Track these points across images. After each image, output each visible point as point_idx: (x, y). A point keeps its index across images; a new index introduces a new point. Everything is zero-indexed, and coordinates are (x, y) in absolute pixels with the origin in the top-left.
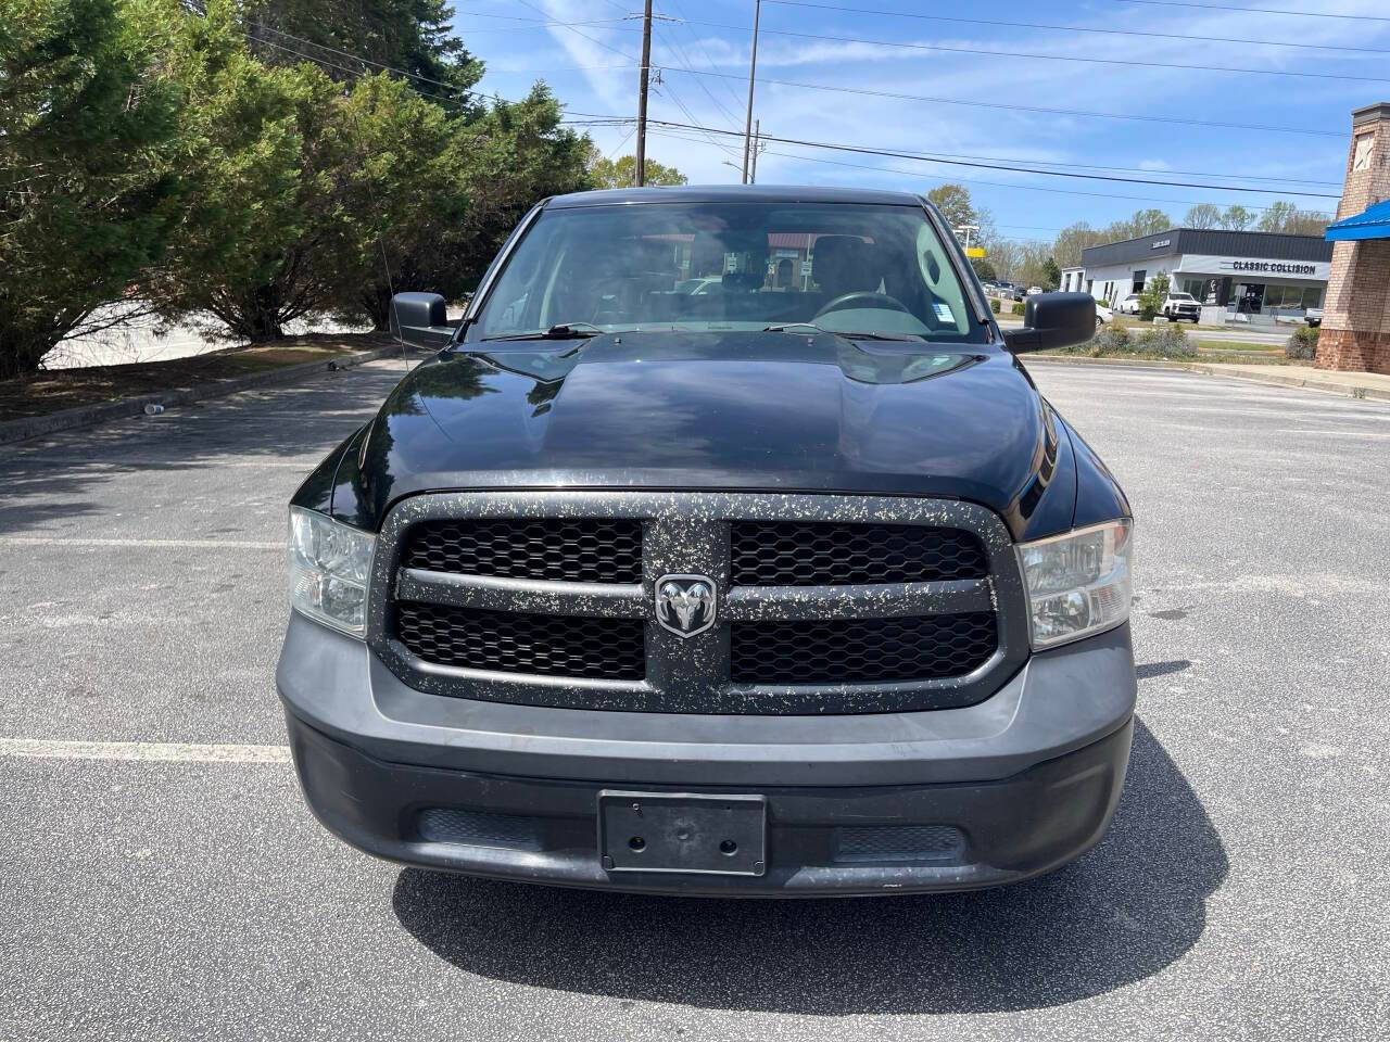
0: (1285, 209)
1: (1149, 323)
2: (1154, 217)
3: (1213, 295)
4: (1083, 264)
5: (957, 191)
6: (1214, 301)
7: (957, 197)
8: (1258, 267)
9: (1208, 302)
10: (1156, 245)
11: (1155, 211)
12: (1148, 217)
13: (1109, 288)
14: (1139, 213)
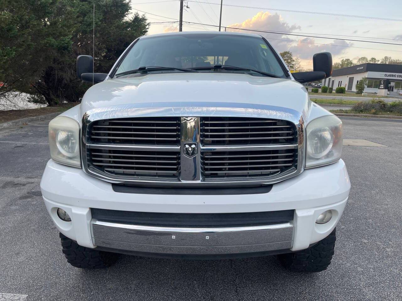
0: (388, 58)
1: (360, 95)
2: (348, 61)
3: (383, 85)
5: (288, 53)
6: (383, 87)
7: (288, 55)
8: (393, 76)
9: (380, 87)
10: (358, 69)
11: (348, 59)
12: (346, 61)
13: (340, 83)
14: (343, 60)
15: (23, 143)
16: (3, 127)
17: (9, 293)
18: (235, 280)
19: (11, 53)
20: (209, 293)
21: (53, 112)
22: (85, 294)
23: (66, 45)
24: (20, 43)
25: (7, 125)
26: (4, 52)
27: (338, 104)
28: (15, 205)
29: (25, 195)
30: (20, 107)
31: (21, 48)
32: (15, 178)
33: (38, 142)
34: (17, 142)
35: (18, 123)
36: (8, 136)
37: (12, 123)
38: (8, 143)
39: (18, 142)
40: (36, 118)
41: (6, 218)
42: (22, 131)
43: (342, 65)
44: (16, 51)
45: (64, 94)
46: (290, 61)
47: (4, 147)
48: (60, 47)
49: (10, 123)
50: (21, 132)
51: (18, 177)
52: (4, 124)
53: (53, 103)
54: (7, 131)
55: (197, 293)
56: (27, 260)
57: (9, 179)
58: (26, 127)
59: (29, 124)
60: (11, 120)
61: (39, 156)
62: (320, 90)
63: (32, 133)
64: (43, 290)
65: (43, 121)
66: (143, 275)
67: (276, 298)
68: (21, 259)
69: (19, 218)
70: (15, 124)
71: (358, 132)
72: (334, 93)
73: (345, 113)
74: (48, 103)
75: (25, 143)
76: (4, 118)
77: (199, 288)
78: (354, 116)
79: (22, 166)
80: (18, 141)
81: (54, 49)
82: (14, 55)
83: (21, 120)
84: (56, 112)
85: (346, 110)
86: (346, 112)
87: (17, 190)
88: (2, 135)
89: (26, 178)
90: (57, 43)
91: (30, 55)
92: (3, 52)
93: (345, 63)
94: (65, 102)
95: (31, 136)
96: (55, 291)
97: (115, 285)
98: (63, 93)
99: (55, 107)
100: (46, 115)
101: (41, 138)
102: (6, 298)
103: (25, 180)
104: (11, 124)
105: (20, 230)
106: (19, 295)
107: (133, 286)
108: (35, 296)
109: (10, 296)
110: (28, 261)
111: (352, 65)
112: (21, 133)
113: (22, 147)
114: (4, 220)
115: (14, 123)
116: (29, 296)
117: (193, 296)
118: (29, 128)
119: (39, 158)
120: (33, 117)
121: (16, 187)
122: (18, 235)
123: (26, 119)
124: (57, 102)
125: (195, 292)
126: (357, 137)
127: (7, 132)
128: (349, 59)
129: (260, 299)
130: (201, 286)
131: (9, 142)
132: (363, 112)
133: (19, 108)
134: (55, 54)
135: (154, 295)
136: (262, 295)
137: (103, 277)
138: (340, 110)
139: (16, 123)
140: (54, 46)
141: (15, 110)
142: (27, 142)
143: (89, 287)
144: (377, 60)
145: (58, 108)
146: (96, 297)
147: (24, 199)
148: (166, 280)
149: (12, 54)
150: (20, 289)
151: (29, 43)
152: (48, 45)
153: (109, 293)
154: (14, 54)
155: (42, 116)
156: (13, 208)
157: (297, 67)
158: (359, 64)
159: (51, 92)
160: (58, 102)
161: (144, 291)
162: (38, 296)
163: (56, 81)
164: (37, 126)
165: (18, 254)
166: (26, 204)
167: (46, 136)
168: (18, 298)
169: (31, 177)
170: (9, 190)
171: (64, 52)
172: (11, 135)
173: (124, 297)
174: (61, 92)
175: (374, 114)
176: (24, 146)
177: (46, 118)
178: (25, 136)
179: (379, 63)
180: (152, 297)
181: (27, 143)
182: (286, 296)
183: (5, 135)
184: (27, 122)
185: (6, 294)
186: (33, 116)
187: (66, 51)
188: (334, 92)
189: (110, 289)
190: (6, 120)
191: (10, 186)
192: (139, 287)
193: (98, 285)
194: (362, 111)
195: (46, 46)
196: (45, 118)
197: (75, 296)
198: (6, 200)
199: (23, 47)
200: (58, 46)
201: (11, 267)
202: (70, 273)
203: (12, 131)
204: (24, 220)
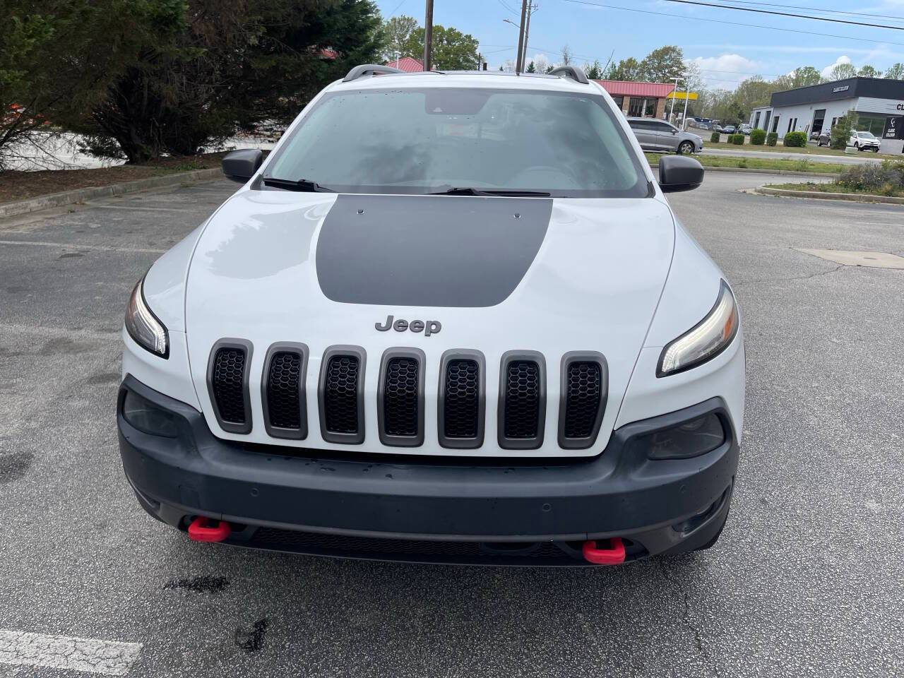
1: (841, 151)
2: (809, 72)
3: (893, 130)
4: (772, 105)
5: (674, 50)
6: (893, 135)
7: (673, 55)
9: (888, 135)
10: (836, 90)
11: (810, 68)
12: (805, 71)
13: (793, 123)
14: (799, 69)
15: (79, 247)
16: (28, 210)
17: (92, 637)
18: (686, 614)
19: (44, 29)
20: (626, 648)
21: (142, 178)
22: (297, 642)
23: (171, 12)
24: (64, 8)
25: (37, 205)
26: (27, 27)
27: (798, 170)
28: (80, 397)
29: (101, 373)
30: (65, 163)
31: (66, 18)
32: (71, 330)
33: (115, 246)
34: (65, 245)
35: (63, 200)
36: (42, 230)
37: (50, 200)
38: (45, 247)
39: (67, 245)
40: (104, 189)
41: (60, 430)
42: (73, 220)
43: (797, 81)
44: (55, 26)
45: (164, 134)
46: (675, 69)
47: (36, 255)
48: (157, 16)
49: (44, 200)
50: (72, 222)
51: (80, 329)
52: (30, 202)
53: (138, 156)
54: (39, 218)
55: (594, 647)
56: (128, 545)
57: (57, 332)
58: (82, 211)
59: (87, 203)
60: (46, 193)
61: (122, 280)
62: (747, 139)
63: (97, 223)
64: (183, 631)
65: (120, 197)
66: (438, 593)
67: (810, 668)
68: (113, 540)
69: (95, 430)
70: (55, 202)
71: (865, 236)
72: (780, 146)
73: (821, 191)
74: (126, 157)
75: (85, 247)
76: (29, 188)
77: (595, 634)
78: (842, 198)
79: (84, 301)
80: (67, 243)
81: (143, 22)
82: (51, 36)
83: (68, 194)
84: (149, 176)
85: (823, 185)
86: (823, 188)
87: (80, 359)
88: (28, 227)
89: (98, 330)
90: (152, 8)
91: (88, 38)
92: (25, 28)
93: (803, 77)
94: (165, 155)
95: (94, 231)
96: (214, 632)
97: (370, 618)
98: (161, 132)
99: (143, 165)
100: (124, 184)
101: (119, 236)
102: (87, 650)
103: (96, 336)
104: (46, 202)
105: (100, 463)
106: (118, 642)
107: (418, 623)
108: (162, 649)
109: (95, 648)
110: (132, 547)
111: (819, 83)
112: (73, 224)
113: (79, 255)
114: (55, 435)
115: (53, 199)
116: (146, 646)
117: (585, 657)
118: (89, 213)
119: (123, 284)
120: (97, 188)
121: (78, 352)
122: (97, 477)
123: (81, 191)
124: (147, 153)
125: (590, 647)
126: (869, 247)
127: (38, 221)
128: (813, 68)
129: (770, 670)
130: (601, 629)
131: (46, 244)
132: (863, 190)
133: (63, 166)
134: (147, 35)
135: (480, 649)
136: (771, 658)
137: (334, 595)
138: (809, 184)
139: (58, 200)
140: (143, 16)
141: (53, 171)
142: (88, 244)
143: (303, 623)
144: (877, 72)
145: (152, 167)
146: (328, 652)
147: (99, 382)
148: (502, 608)
149: (46, 32)
150: (120, 625)
151: (85, 7)
152: (129, 12)
153: (359, 642)
154: (51, 34)
155: (116, 186)
156: (77, 404)
157: (691, 85)
158: (835, 80)
159: (134, 130)
160: (150, 155)
161: (450, 638)
162: (172, 647)
163: (145, 103)
164: (108, 209)
165: (103, 526)
166: (108, 395)
167: (131, 232)
168: (118, 653)
169: (111, 329)
170: (59, 359)
171: (166, 29)
172: (48, 229)
173: (400, 654)
174: (156, 129)
175: (888, 193)
176: (82, 254)
177: (126, 190)
178: (81, 231)
179: (882, 77)
180: (476, 655)
181: (89, 247)
182: (837, 662)
183: (36, 227)
184: (84, 199)
185: (83, 640)
186: (97, 186)
187: (171, 26)
188: (780, 143)
189: (359, 630)
190: (35, 193)
191: (62, 350)
192: (434, 627)
193: (326, 617)
194: (859, 187)
195: (125, 15)
196: (124, 191)
197: (270, 647)
198: (55, 384)
199: (71, 16)
200: (152, 15)
201: (89, 563)
202: (245, 581)
203: (50, 218)
204: (108, 436)
